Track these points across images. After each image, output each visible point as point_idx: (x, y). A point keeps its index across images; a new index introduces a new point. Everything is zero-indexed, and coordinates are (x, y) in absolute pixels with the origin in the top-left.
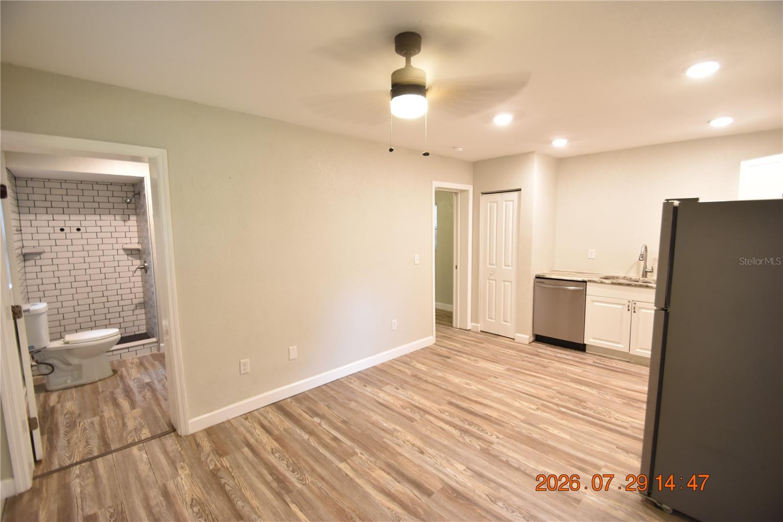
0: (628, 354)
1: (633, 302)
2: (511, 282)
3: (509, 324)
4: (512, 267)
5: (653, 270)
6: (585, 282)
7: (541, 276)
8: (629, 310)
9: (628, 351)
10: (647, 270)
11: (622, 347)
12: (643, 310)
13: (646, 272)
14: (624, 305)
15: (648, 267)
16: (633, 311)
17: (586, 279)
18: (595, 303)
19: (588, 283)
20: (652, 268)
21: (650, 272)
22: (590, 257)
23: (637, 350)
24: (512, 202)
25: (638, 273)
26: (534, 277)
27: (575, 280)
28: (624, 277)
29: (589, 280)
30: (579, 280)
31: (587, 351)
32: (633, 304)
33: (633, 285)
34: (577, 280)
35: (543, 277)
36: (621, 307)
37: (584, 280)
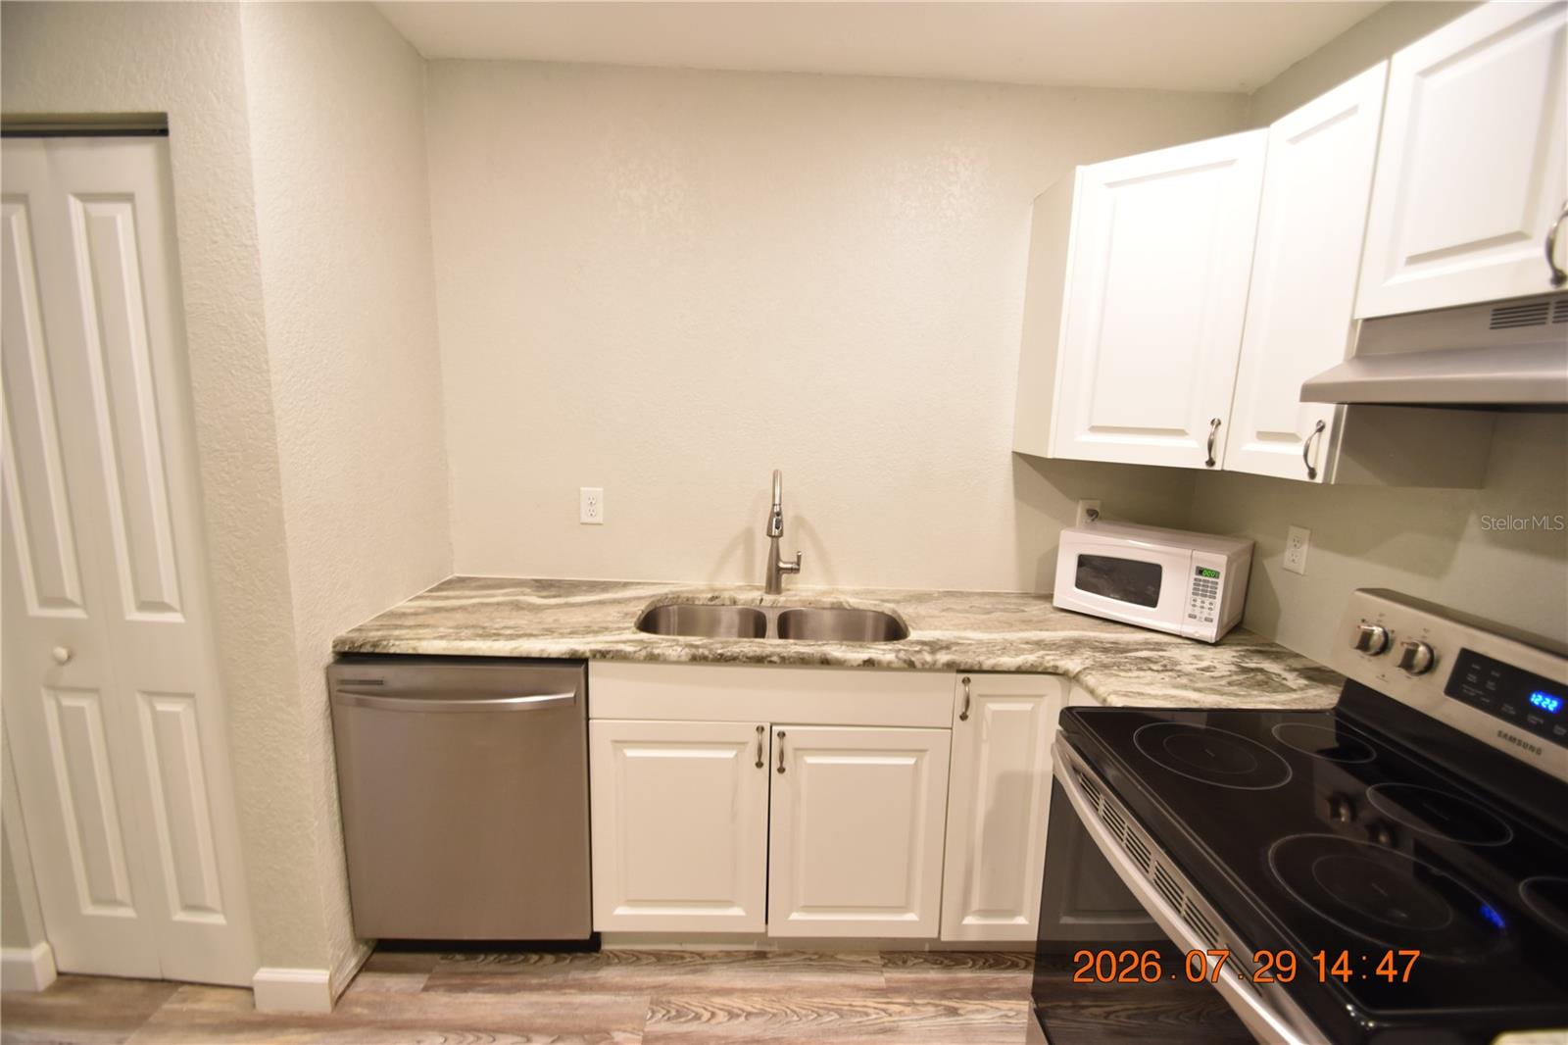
0: (762, 937)
1: (776, 729)
2: (191, 696)
3: (217, 919)
4: (183, 610)
5: (798, 564)
6: (578, 661)
7: (367, 649)
8: (759, 765)
9: (760, 928)
10: (782, 565)
11: (737, 916)
12: (811, 760)
13: (779, 570)
14: (744, 743)
15: (783, 556)
16: (775, 765)
17: (582, 645)
18: (630, 753)
19: (592, 664)
20: (799, 557)
21: (791, 570)
22: (586, 519)
23: (795, 916)
24: (127, 208)
25: (749, 571)
26: (328, 656)
27: (533, 655)
28: (713, 599)
29: (600, 652)
30: (553, 655)
31: (608, 943)
32: (782, 735)
33: (775, 659)
34: (545, 655)
35: (378, 650)
36: (730, 754)
37: (576, 651)
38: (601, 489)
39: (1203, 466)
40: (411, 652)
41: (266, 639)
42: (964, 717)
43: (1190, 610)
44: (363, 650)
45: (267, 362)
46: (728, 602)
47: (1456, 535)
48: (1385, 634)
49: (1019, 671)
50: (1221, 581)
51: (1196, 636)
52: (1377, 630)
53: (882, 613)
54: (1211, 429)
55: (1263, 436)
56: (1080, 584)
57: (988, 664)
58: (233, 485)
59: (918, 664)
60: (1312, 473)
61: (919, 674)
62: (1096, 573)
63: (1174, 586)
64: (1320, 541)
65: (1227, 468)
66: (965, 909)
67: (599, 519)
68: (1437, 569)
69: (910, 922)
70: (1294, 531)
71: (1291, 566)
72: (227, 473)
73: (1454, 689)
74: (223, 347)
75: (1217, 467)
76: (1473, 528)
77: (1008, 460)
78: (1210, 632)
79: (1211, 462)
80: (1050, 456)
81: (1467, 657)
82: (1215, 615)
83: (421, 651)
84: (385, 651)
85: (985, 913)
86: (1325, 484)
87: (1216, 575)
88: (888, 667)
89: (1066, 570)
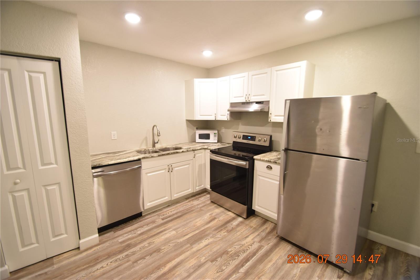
0: (171, 201)
1: (171, 165)
4: (57, 164)
5: (158, 141)
6: (139, 160)
8: (168, 171)
9: (171, 199)
10: (156, 142)
11: (166, 199)
12: (176, 169)
14: (166, 169)
16: (171, 171)
18: (148, 175)
19: (142, 160)
22: (113, 138)
23: (175, 195)
24: (42, 75)
26: (91, 168)
27: (132, 160)
28: (145, 150)
29: (143, 157)
30: (136, 160)
31: (143, 214)
32: (171, 166)
33: (170, 153)
34: (134, 160)
35: (100, 165)
36: (164, 171)
37: (139, 158)
38: (116, 132)
39: (215, 120)
40: (107, 164)
41: (83, 165)
42: (194, 157)
43: (214, 139)
44: (97, 166)
45: (85, 108)
46: (147, 150)
47: (239, 125)
48: (236, 135)
49: (200, 149)
50: (217, 134)
51: (215, 142)
52: (235, 135)
53: (173, 148)
54: (215, 115)
55: (221, 115)
56: (199, 138)
57: (196, 149)
58: (76, 134)
59: (189, 151)
60: (228, 119)
61: (189, 152)
62: (201, 136)
63: (212, 136)
64: (226, 128)
65: (217, 119)
66: (196, 187)
67: (116, 138)
68: (238, 129)
69: (190, 191)
70: (222, 127)
71: (222, 132)
72: (75, 131)
73: (243, 139)
74: (74, 106)
75: (216, 120)
76: (240, 124)
77: (185, 121)
78: (216, 141)
79: (215, 119)
80: (195, 120)
81: (243, 135)
82: (217, 139)
83: (110, 164)
84: (102, 165)
85: (198, 186)
86: (229, 120)
87: (216, 134)
88: (185, 152)
89: (197, 136)
